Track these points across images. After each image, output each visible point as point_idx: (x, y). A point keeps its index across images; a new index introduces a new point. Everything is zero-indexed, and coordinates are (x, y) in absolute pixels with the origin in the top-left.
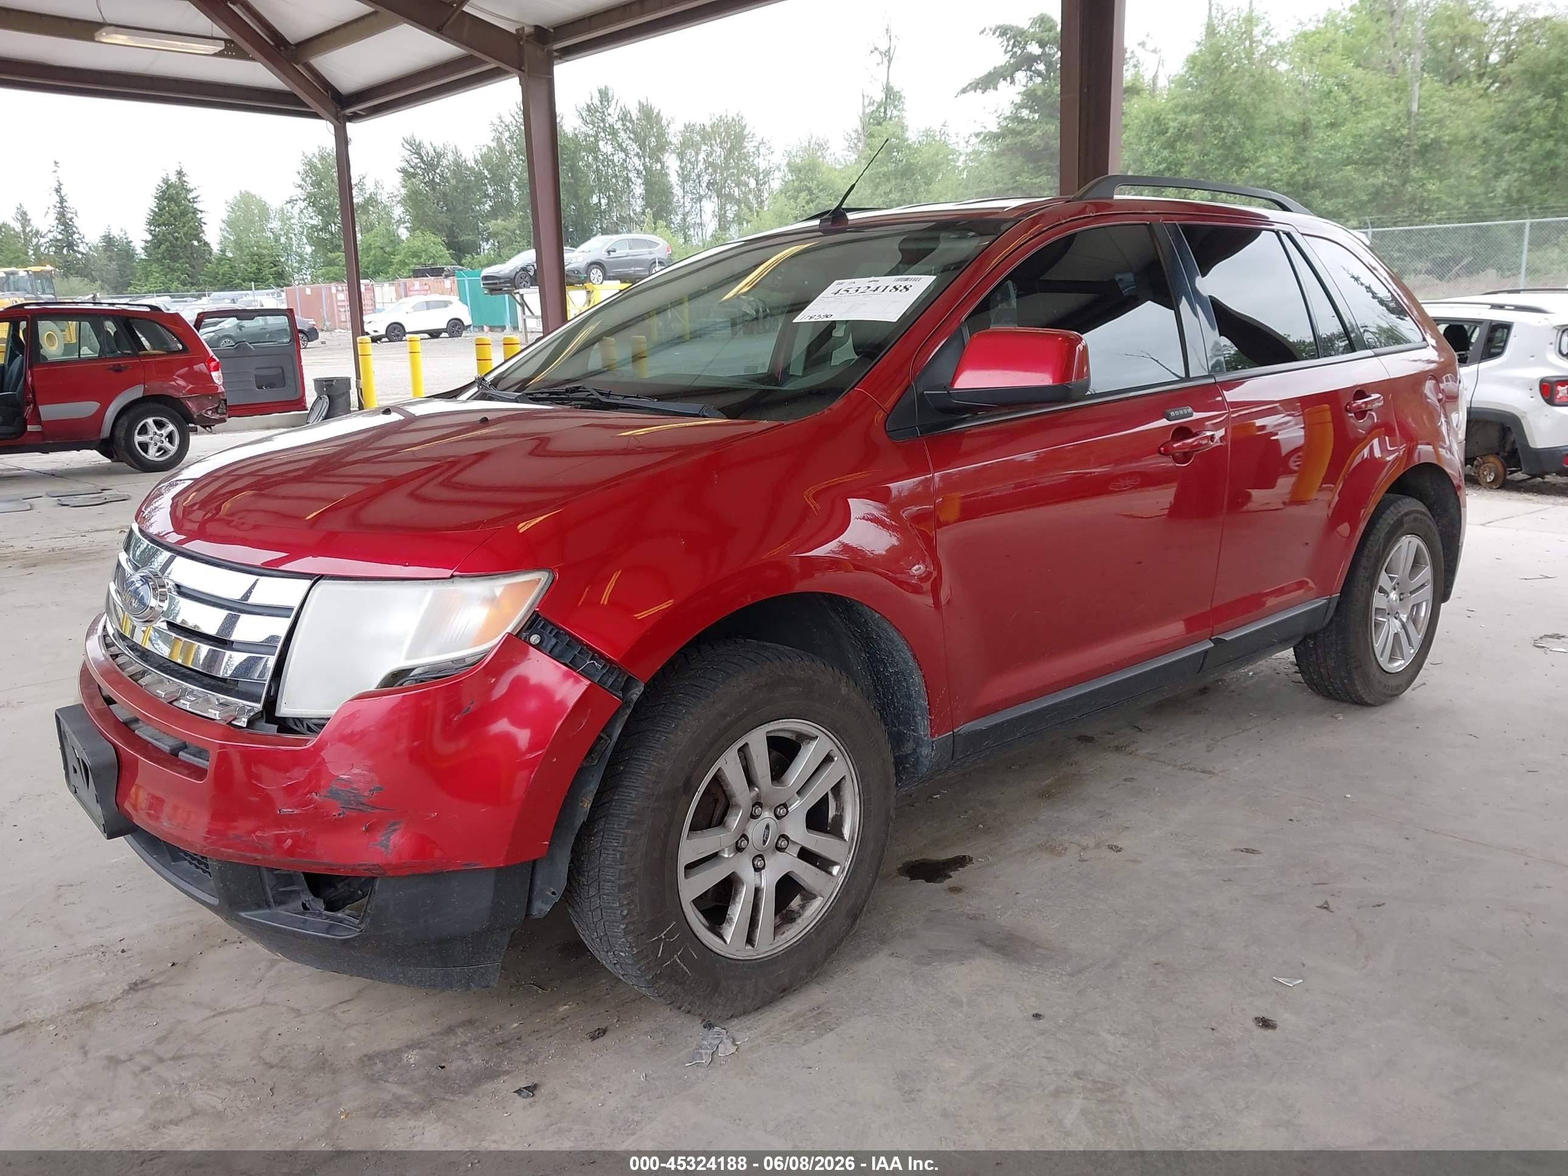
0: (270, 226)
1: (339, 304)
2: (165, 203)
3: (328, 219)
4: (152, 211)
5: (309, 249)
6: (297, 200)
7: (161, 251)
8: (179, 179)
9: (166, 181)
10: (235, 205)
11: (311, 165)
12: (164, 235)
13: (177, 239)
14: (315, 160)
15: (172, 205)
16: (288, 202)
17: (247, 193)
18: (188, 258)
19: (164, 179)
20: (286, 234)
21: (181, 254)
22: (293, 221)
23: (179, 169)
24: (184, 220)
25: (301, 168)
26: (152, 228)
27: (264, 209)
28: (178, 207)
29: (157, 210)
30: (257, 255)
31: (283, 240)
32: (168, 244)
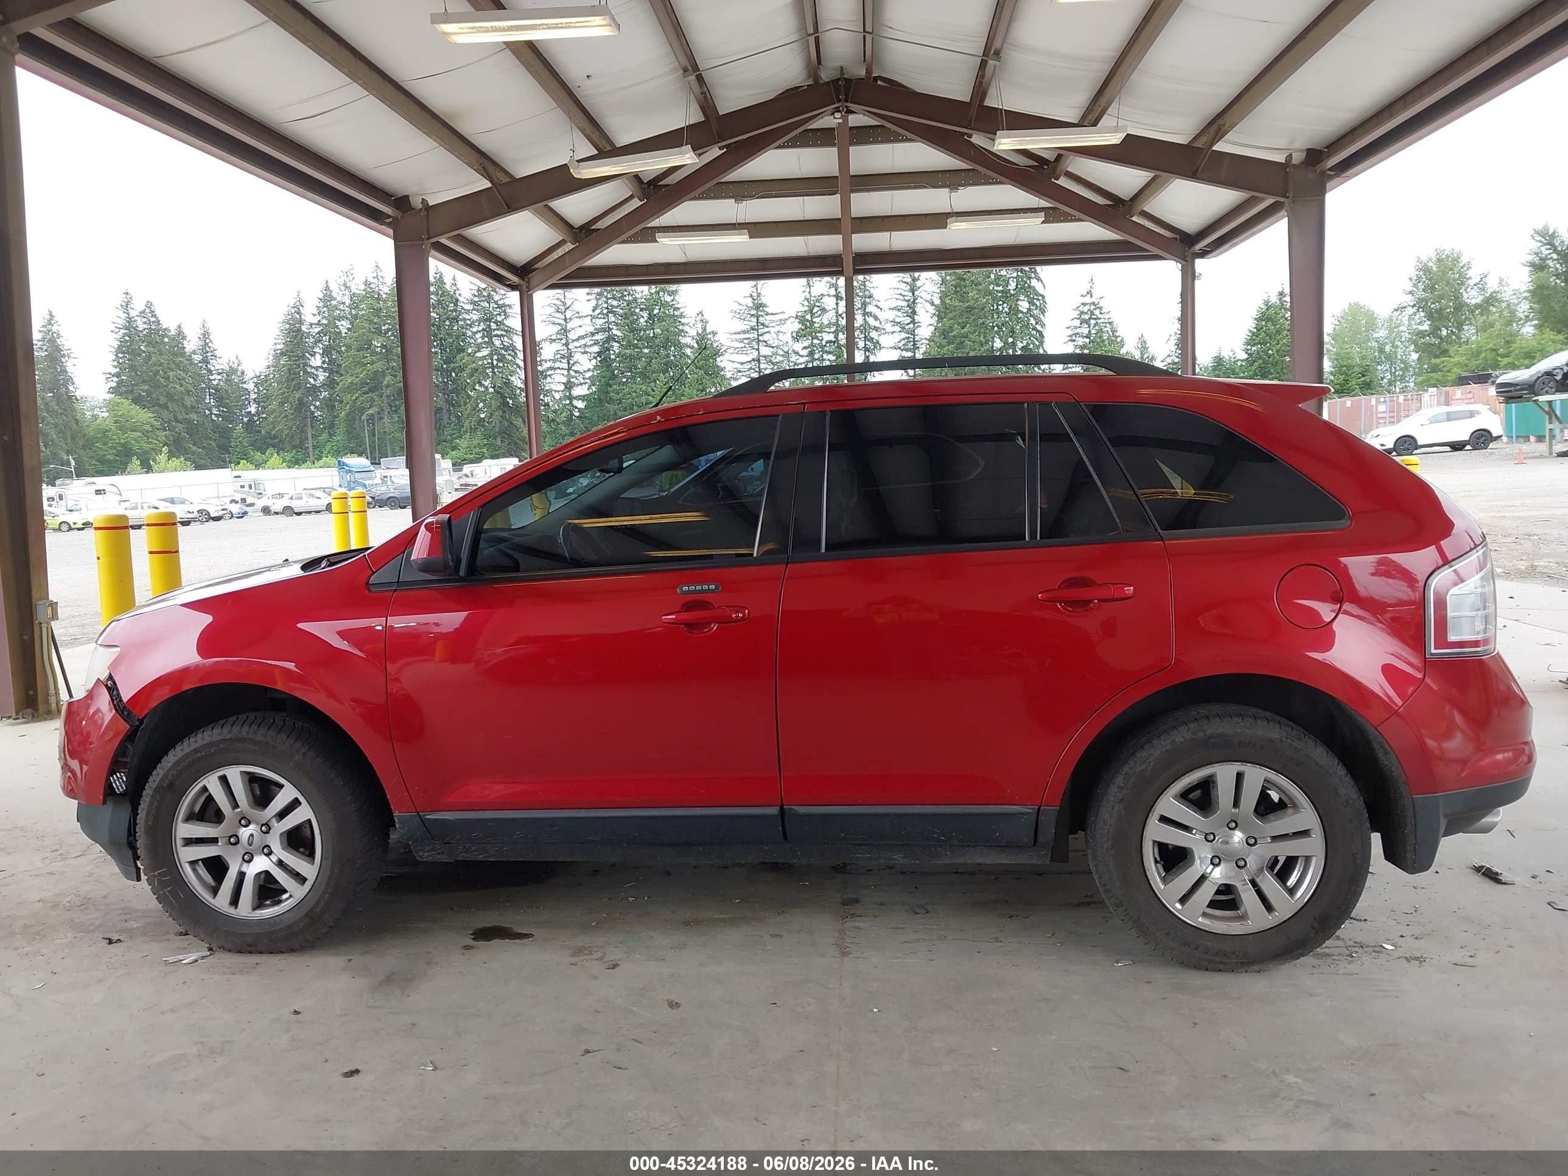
0: (1376, 335)
1: (1379, 415)
2: (1264, 323)
3: (1437, 323)
4: (1251, 331)
5: (1415, 356)
6: (1405, 307)
7: (1253, 368)
8: (1280, 299)
9: (1266, 303)
10: (1342, 318)
11: (1426, 270)
12: (1258, 354)
13: (1269, 357)
14: (1430, 264)
15: (1270, 324)
16: (1396, 310)
17: (1357, 304)
18: (1277, 373)
19: (1265, 301)
20: (1393, 343)
21: (1272, 370)
22: (1401, 328)
23: (1280, 290)
24: (1278, 337)
25: (1414, 273)
26: (1249, 347)
27: (1371, 321)
28: (1275, 326)
29: (1255, 330)
30: (1345, 366)
31: (1388, 348)
32: (1261, 361)
